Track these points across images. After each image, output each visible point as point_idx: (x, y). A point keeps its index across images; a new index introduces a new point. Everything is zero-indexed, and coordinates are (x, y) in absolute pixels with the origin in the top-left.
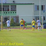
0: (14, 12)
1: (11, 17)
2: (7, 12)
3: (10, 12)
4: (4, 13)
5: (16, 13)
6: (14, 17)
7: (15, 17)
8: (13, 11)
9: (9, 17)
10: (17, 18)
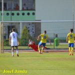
0: (31, 12)
1: (23, 23)
2: (13, 12)
3: (21, 12)
4: (8, 14)
5: (34, 14)
6: (29, 24)
7: (33, 23)
8: (27, 10)
9: (19, 23)
10: (37, 26)
